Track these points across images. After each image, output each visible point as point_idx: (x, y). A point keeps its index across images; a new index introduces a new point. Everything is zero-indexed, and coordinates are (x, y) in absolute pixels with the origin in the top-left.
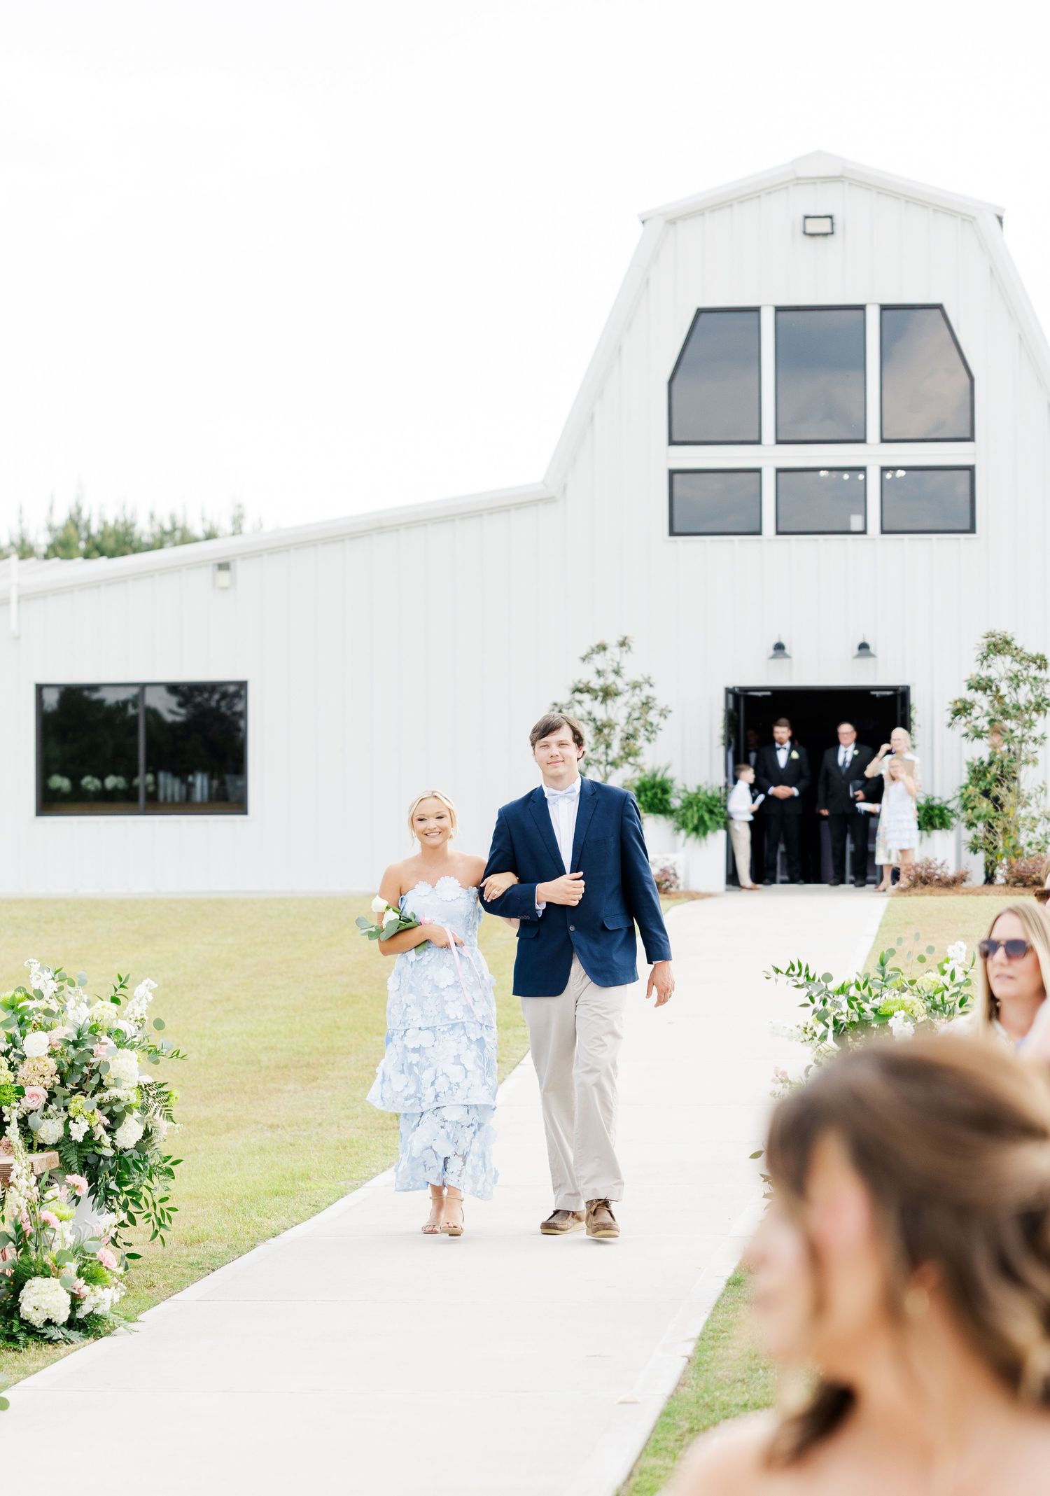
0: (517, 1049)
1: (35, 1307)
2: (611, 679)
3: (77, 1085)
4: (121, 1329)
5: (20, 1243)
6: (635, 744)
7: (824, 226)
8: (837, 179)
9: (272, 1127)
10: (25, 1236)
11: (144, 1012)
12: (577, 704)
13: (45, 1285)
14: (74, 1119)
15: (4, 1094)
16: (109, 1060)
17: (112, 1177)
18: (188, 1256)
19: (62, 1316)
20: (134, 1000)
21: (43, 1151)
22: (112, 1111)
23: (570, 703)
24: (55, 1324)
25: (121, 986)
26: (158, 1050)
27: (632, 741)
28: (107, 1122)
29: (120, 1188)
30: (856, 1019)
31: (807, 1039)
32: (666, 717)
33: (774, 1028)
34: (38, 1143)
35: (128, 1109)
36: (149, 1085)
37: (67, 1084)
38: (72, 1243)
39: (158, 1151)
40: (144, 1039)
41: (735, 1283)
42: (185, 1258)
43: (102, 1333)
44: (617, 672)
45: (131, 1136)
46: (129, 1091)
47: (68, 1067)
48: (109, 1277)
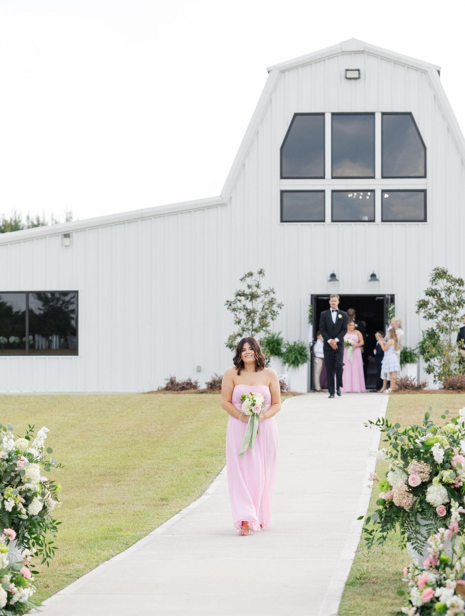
0: (218, 466)
2: (255, 289)
3: (8, 482)
4: (33, 610)
6: (266, 321)
7: (355, 74)
8: (362, 52)
9: (100, 505)
11: (42, 444)
12: (238, 302)
14: (7, 500)
16: (25, 469)
17: (26, 530)
18: (64, 571)
19: (3, 604)
20: (37, 438)
22: (26, 495)
23: (235, 301)
25: (31, 431)
26: (50, 463)
27: (265, 319)
28: (24, 501)
29: (30, 536)
30: (412, 447)
31: (388, 458)
32: (281, 308)
33: (370, 452)
35: (35, 494)
36: (45, 482)
37: (3, 482)
38: (7, 565)
39: (50, 517)
40: (43, 458)
41: (349, 584)
42: (63, 572)
43: (24, 612)
44: (258, 286)
45: (36, 509)
46: (35, 485)
47: (3, 473)
48: (27, 582)
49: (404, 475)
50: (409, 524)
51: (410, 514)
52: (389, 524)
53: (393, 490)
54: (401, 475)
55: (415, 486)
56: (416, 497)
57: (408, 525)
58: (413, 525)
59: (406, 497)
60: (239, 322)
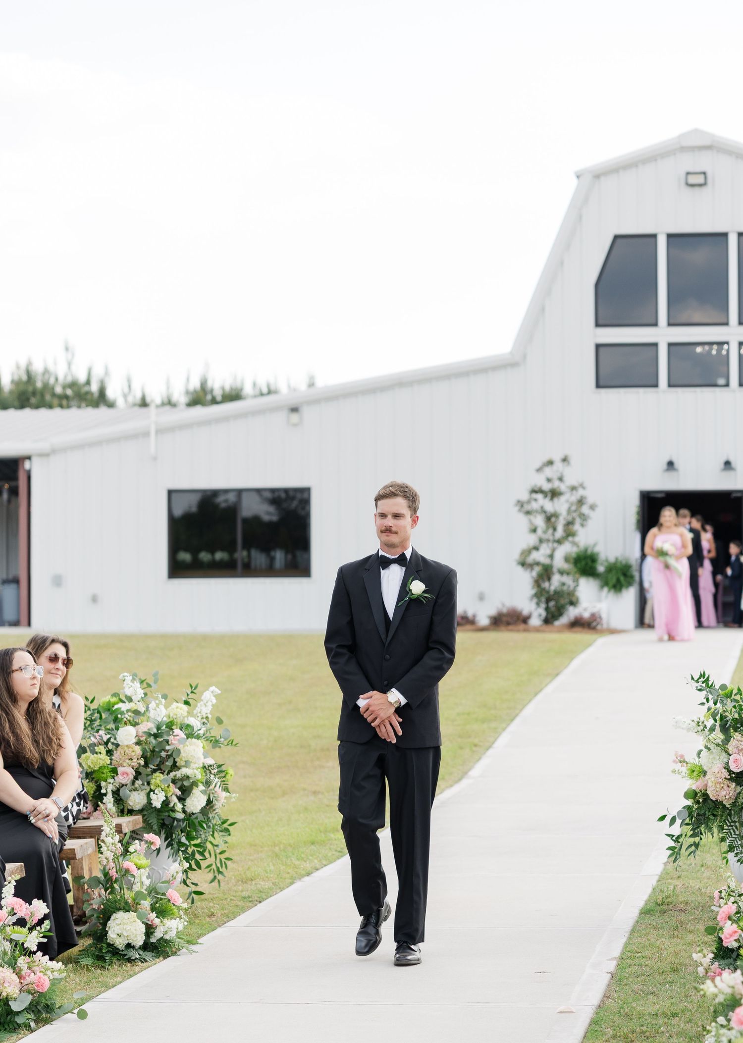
0: (489, 736)
1: (118, 935)
2: (556, 484)
3: (157, 766)
4: (184, 950)
5: (108, 885)
6: (572, 528)
7: (700, 179)
8: (708, 148)
9: (315, 793)
10: (112, 880)
11: (209, 712)
12: (533, 501)
13: (126, 918)
14: (154, 791)
15: (103, 773)
16: (180, 747)
17: (183, 834)
18: (242, 891)
19: (139, 941)
20: (202, 703)
21: (131, 815)
22: (183, 784)
23: (528, 500)
24: (133, 947)
25: (192, 692)
26: (217, 739)
27: (570, 527)
28: (179, 793)
29: (189, 842)
30: (736, 716)
31: (700, 730)
32: (593, 510)
33: (676, 722)
34: (128, 809)
35: (195, 784)
36: (211, 766)
37: (150, 765)
38: (148, 885)
39: (218, 815)
40: (207, 731)
41: (646, 912)
42: (240, 893)
43: (170, 954)
44: (561, 479)
45: (197, 804)
46: (195, 771)
47: (150, 753)
48: (176, 911)
49: (724, 754)
50: (732, 826)
51: (732, 812)
52: (703, 826)
53: (707, 777)
54: (720, 755)
55: (739, 771)
56: (740, 787)
57: (730, 828)
58: (736, 828)
59: (725, 787)
60: (534, 530)
